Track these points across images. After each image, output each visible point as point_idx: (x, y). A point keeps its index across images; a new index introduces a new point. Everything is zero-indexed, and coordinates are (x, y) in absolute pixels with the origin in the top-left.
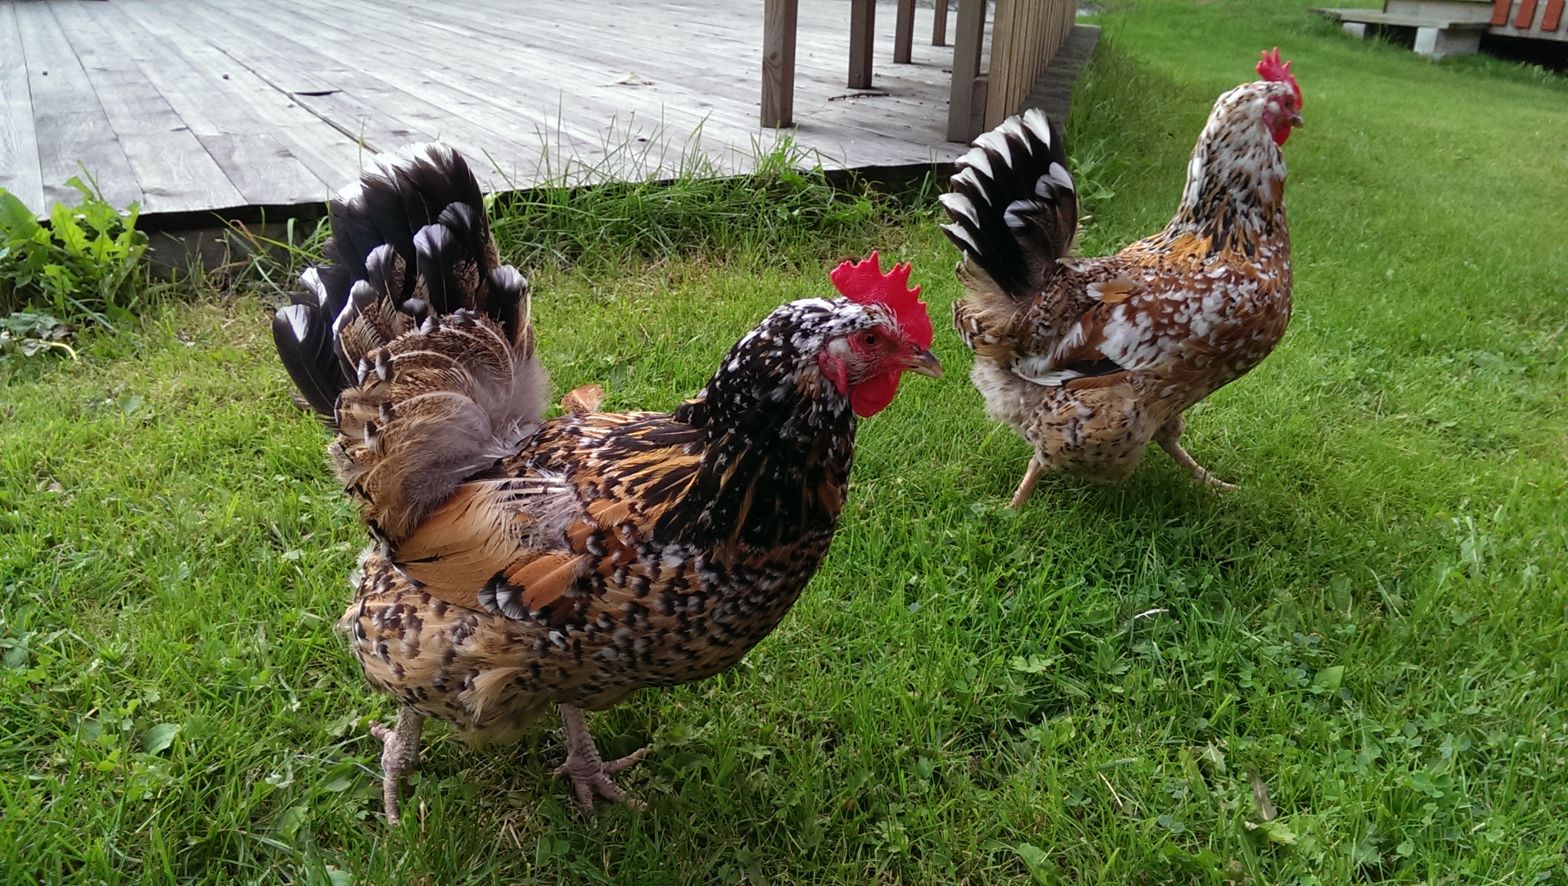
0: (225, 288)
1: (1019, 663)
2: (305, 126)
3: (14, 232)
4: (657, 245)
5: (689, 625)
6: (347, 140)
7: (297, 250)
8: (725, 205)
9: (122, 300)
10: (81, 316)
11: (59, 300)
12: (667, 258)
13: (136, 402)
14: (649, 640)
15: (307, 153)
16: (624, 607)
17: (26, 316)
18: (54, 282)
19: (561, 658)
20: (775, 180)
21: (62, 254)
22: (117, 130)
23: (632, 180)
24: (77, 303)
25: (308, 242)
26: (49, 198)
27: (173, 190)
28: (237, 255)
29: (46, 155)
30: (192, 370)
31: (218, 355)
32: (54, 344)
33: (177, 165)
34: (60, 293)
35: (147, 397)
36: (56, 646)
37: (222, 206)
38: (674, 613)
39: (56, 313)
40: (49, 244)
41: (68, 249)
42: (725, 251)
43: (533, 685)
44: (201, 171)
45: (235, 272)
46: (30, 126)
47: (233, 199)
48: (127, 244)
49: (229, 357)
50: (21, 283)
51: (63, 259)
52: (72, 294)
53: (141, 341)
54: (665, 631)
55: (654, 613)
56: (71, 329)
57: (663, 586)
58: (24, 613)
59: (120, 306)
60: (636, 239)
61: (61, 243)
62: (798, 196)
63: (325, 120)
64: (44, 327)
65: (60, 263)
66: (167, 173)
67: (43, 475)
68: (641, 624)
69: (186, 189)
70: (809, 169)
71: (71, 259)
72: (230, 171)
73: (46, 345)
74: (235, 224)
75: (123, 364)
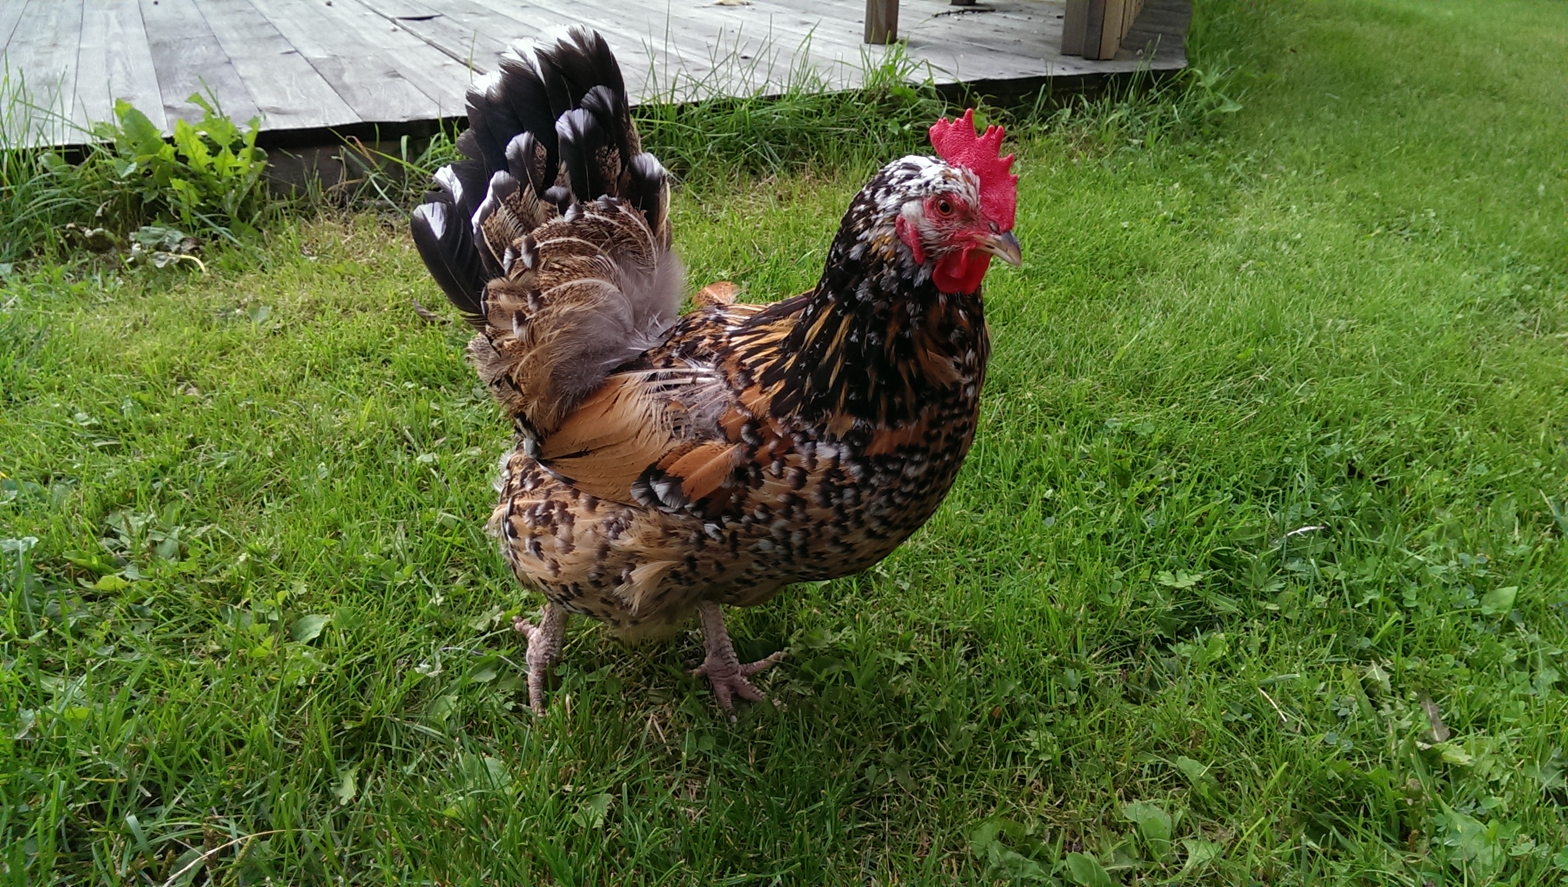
0: (342, 205)
1: (1165, 578)
2: (410, 48)
3: (140, 148)
4: (764, 162)
5: (846, 517)
6: (452, 61)
7: (414, 167)
8: (834, 120)
9: (244, 215)
10: (207, 230)
11: (185, 215)
12: (775, 175)
13: (264, 313)
14: (806, 533)
15: (414, 74)
16: (782, 498)
17: (155, 230)
18: (180, 196)
19: (717, 550)
20: (884, 94)
21: (186, 170)
22: (230, 54)
23: (740, 95)
24: (203, 217)
25: (422, 158)
26: (170, 116)
27: (288, 108)
28: (353, 173)
29: (164, 78)
30: (317, 282)
31: (341, 268)
32: (183, 256)
33: (290, 85)
34: (186, 207)
35: (275, 308)
36: (204, 539)
37: (338, 124)
38: (831, 505)
39: (185, 228)
40: (173, 160)
41: (192, 165)
42: (834, 167)
43: (688, 579)
44: (313, 90)
45: (351, 190)
46: (147, 52)
47: (348, 117)
48: (248, 160)
49: (351, 270)
50: (149, 198)
51: (187, 175)
52: (199, 208)
53: (266, 256)
54: (822, 523)
55: (812, 504)
56: (198, 243)
58: (173, 507)
59: (243, 221)
60: (743, 156)
61: (184, 159)
62: (909, 110)
63: (430, 43)
64: (172, 240)
65: (185, 179)
66: (281, 93)
67: (180, 380)
68: (798, 516)
69: (302, 108)
70: (921, 82)
71: (194, 176)
72: (342, 91)
73: (176, 258)
74: (353, 141)
75: (249, 277)
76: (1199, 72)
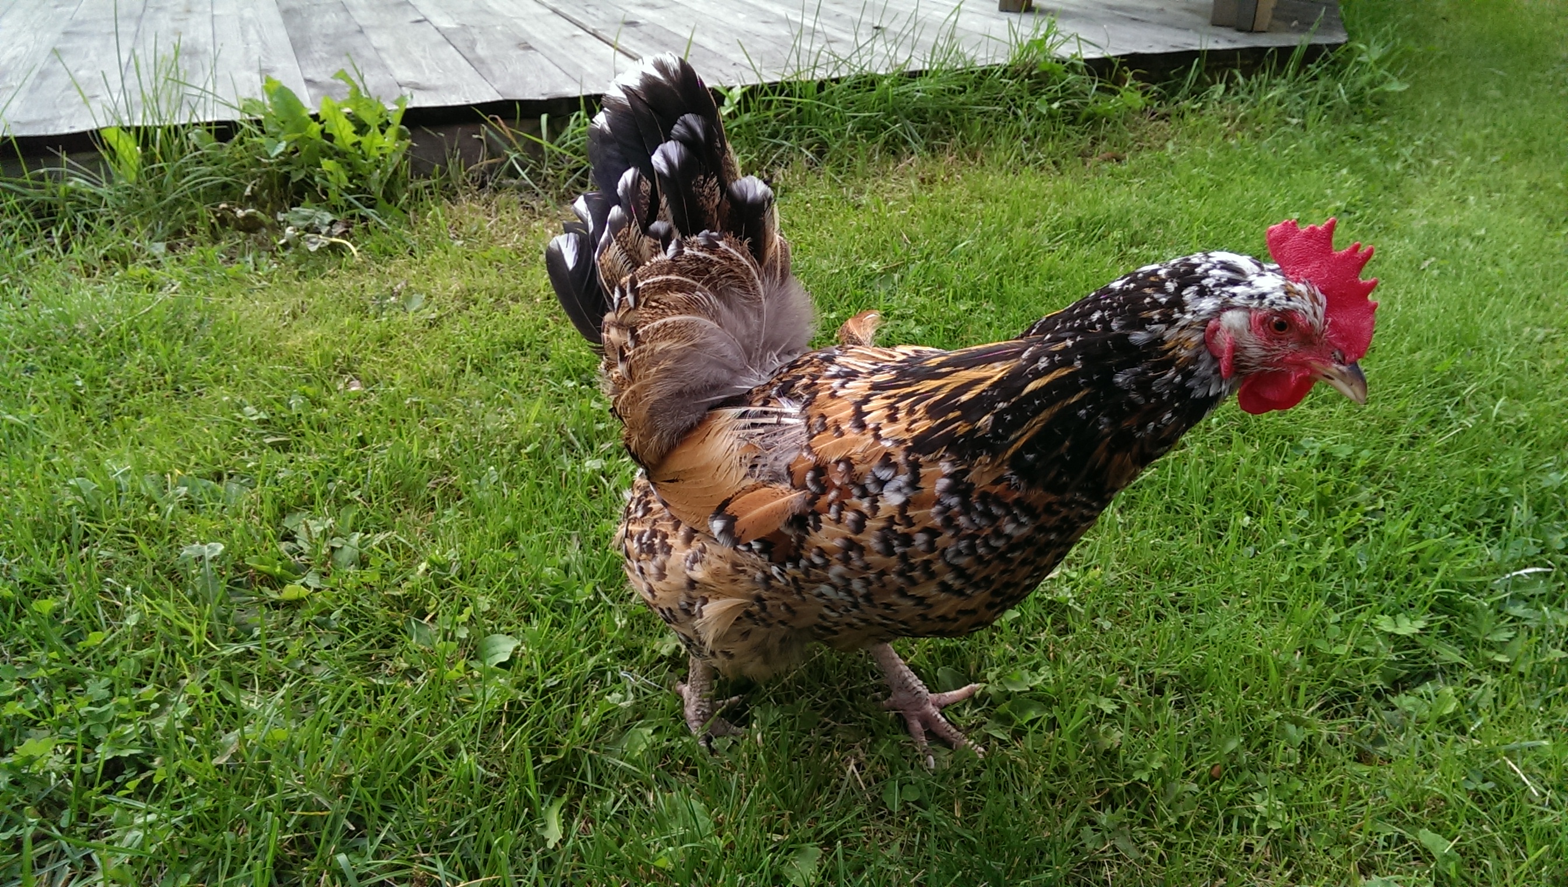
0: (483, 185)
1: (1385, 623)
2: (537, 17)
3: (289, 126)
4: (905, 142)
5: (912, 567)
6: (580, 32)
7: (554, 147)
8: (978, 96)
9: (390, 196)
10: (356, 211)
11: (333, 196)
12: (915, 157)
13: (418, 302)
14: (867, 582)
15: (546, 46)
16: (838, 542)
17: (304, 211)
18: (329, 177)
19: (783, 592)
20: (1031, 70)
21: (331, 148)
22: (361, 23)
23: (881, 72)
24: (351, 198)
25: (561, 138)
26: (313, 91)
27: (427, 84)
28: (493, 152)
29: (300, 47)
30: (467, 269)
31: (488, 254)
32: (334, 240)
33: (424, 58)
34: (334, 187)
35: (430, 297)
36: (382, 546)
37: (479, 101)
38: (894, 554)
39: (335, 209)
40: (319, 138)
41: (338, 144)
42: (977, 147)
43: (763, 620)
44: (449, 63)
45: (491, 169)
46: (278, 19)
47: (487, 94)
48: (393, 139)
49: (499, 257)
50: (297, 177)
51: (331, 153)
52: (348, 190)
53: (413, 239)
54: (882, 573)
55: (871, 551)
56: (349, 225)
57: (881, 524)
58: (348, 513)
59: (389, 202)
60: (883, 136)
61: (330, 137)
62: (1058, 87)
63: (555, 11)
64: (322, 223)
65: (330, 158)
66: (416, 66)
67: (343, 372)
68: (857, 563)
69: (440, 83)
70: (1068, 56)
71: (337, 154)
72: (477, 64)
73: (326, 241)
74: (494, 120)
75: (399, 262)
76: (1362, 47)
